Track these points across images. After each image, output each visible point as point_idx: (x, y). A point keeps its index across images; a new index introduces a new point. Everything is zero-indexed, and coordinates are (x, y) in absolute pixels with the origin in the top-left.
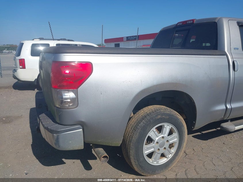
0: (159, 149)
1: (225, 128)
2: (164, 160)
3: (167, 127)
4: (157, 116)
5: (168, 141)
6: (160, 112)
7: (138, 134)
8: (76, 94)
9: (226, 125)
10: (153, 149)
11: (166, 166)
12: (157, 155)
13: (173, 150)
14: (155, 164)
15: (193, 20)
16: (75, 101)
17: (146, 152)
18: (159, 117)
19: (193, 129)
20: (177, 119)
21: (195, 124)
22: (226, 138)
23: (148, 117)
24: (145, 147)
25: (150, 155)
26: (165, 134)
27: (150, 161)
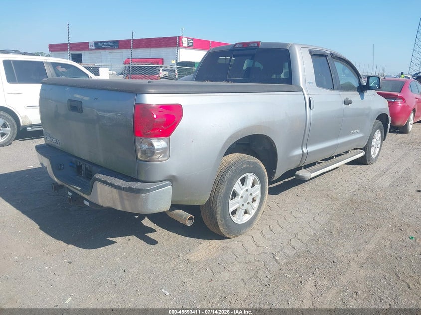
0: (243, 205)
1: (301, 176)
2: (247, 218)
3: (251, 177)
4: (242, 165)
5: (251, 194)
6: (244, 160)
7: (225, 187)
8: (169, 143)
9: (302, 173)
10: (238, 204)
11: (250, 223)
12: (241, 212)
13: (256, 204)
14: (239, 222)
15: (258, 43)
16: (166, 151)
17: (231, 209)
18: (244, 166)
19: (272, 179)
20: (260, 168)
21: (274, 173)
22: (298, 189)
23: (233, 167)
24: (231, 202)
25: (234, 213)
26: (248, 186)
27: (234, 219)
